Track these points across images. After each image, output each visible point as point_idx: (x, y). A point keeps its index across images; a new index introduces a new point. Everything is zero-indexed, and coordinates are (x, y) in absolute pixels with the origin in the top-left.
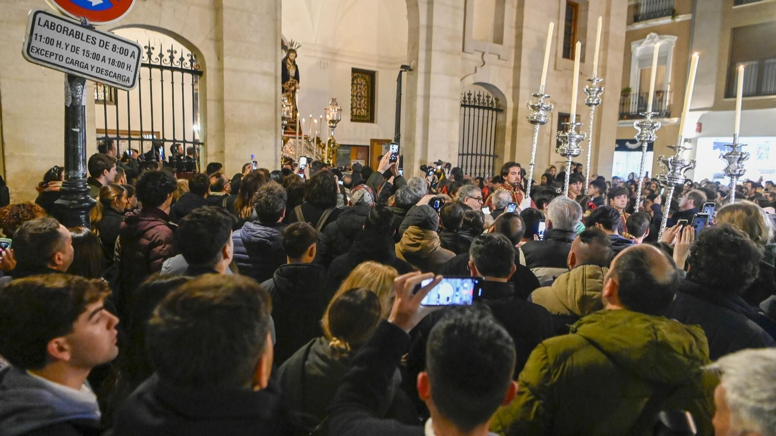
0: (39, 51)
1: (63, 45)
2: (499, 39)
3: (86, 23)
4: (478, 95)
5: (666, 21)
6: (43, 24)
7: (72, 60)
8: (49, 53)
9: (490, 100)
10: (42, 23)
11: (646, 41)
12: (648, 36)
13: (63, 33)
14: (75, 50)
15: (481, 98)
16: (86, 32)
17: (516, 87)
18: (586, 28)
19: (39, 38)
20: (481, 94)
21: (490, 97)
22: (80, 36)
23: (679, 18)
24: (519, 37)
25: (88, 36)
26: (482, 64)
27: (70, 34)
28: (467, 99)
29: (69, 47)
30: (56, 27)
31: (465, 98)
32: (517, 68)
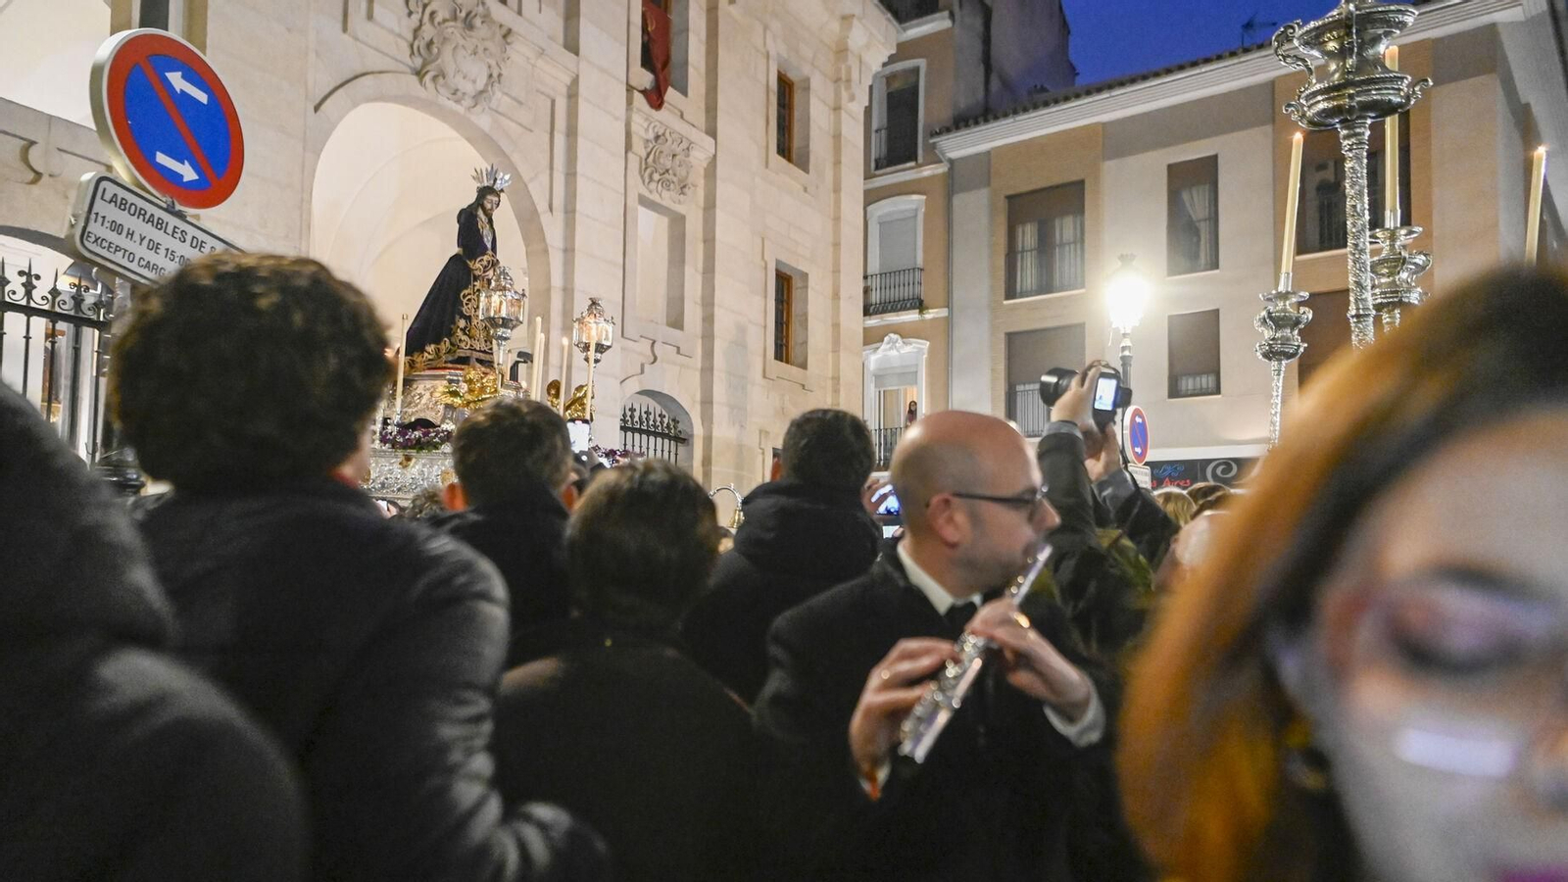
0: (99, 241)
1: (136, 237)
2: (676, 322)
3: (174, 207)
4: (645, 413)
5: (911, 316)
6: (108, 200)
7: (149, 262)
8: (114, 246)
9: (666, 420)
10: (108, 196)
11: (884, 346)
12: (886, 339)
13: (138, 217)
14: (154, 247)
15: (652, 417)
16: (173, 221)
17: (707, 402)
18: (805, 315)
19: (100, 220)
20: (651, 410)
21: (665, 417)
22: (164, 225)
23: (929, 313)
24: (708, 319)
25: (175, 227)
26: (652, 360)
27: (149, 221)
28: (628, 418)
29: (145, 242)
30: (128, 206)
31: (624, 415)
32: (707, 370)
